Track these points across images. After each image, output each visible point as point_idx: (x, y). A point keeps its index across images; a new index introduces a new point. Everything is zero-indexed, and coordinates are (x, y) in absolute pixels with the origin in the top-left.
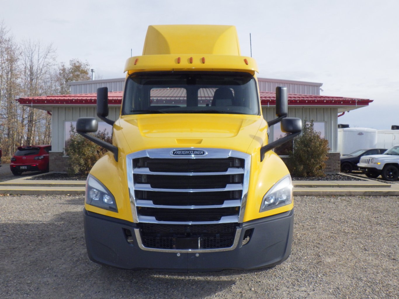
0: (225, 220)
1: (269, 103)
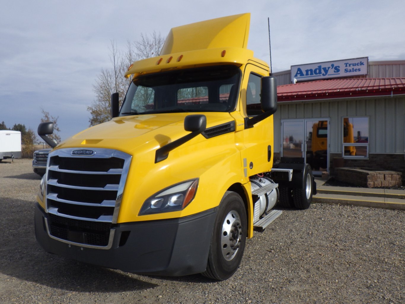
0: (103, 219)
1: (392, 92)
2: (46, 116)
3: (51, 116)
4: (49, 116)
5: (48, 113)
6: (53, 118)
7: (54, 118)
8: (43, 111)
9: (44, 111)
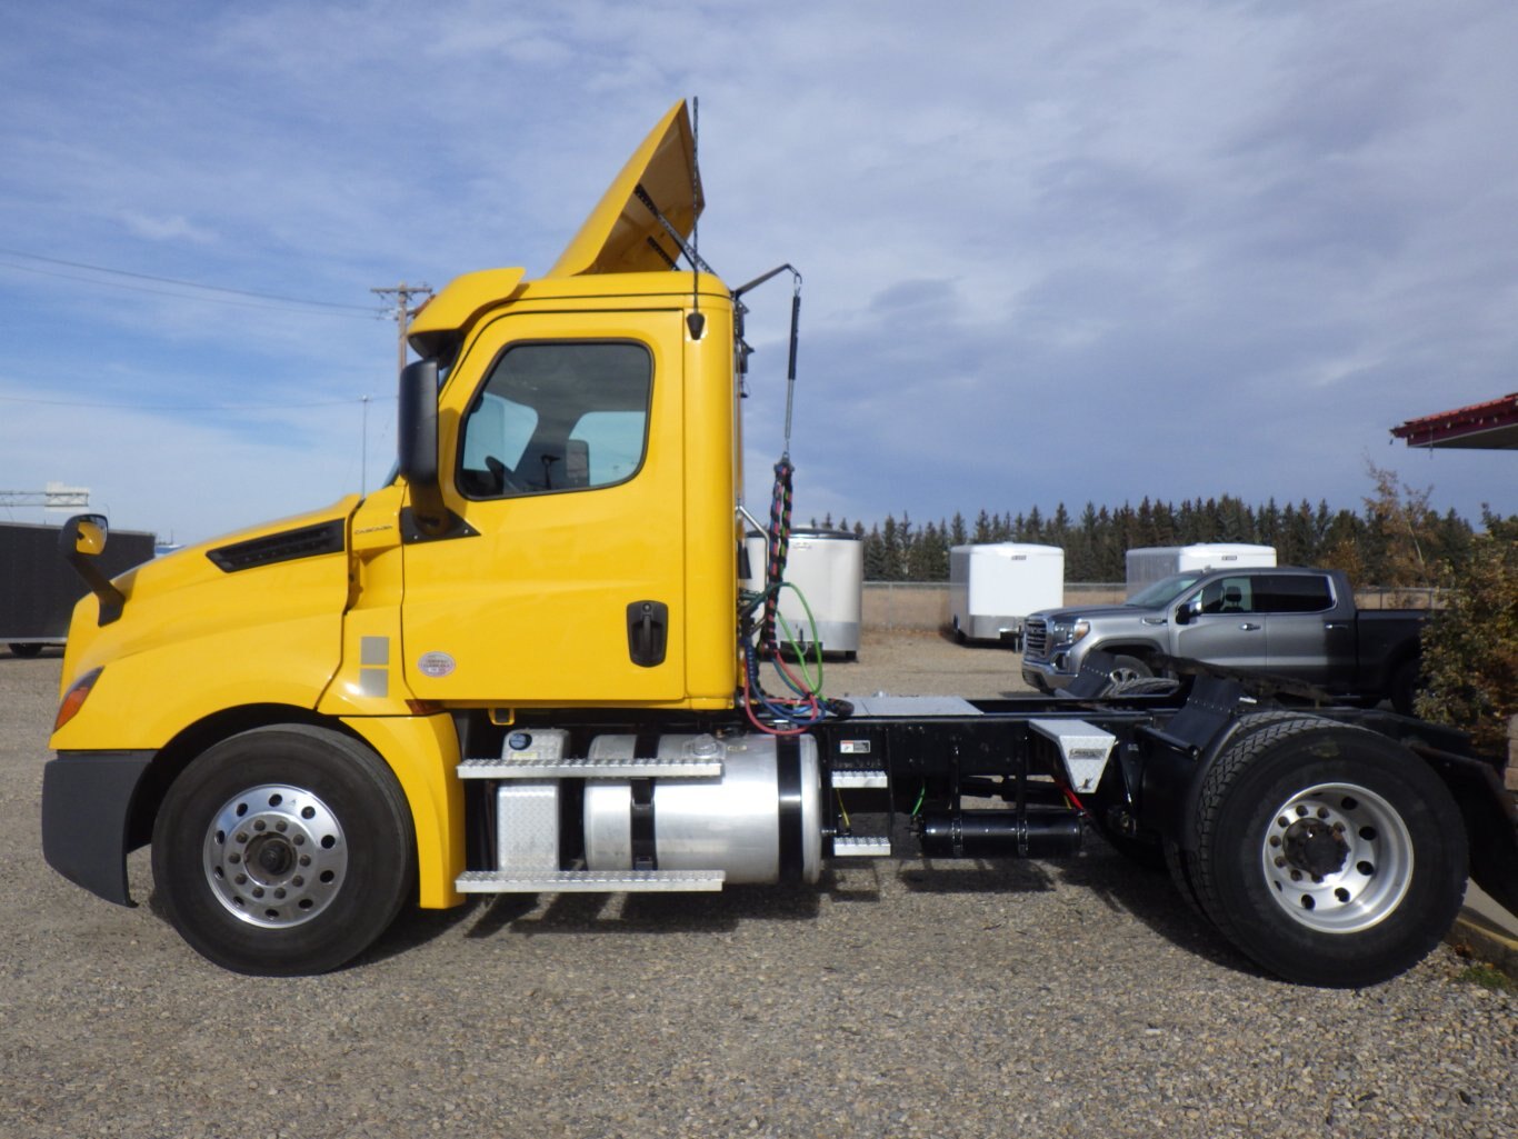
2: (1382, 489)
3: (1405, 486)
4: (1399, 488)
5: (1393, 476)
6: (1410, 493)
7: (1417, 493)
8: (1374, 471)
9: (1378, 469)
